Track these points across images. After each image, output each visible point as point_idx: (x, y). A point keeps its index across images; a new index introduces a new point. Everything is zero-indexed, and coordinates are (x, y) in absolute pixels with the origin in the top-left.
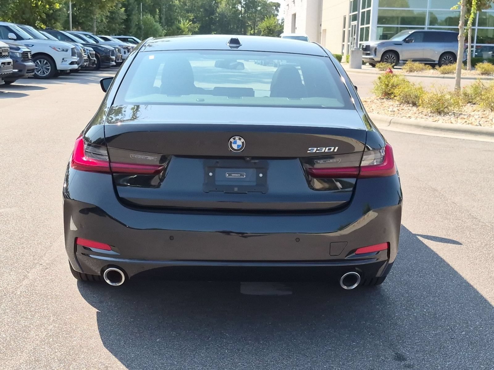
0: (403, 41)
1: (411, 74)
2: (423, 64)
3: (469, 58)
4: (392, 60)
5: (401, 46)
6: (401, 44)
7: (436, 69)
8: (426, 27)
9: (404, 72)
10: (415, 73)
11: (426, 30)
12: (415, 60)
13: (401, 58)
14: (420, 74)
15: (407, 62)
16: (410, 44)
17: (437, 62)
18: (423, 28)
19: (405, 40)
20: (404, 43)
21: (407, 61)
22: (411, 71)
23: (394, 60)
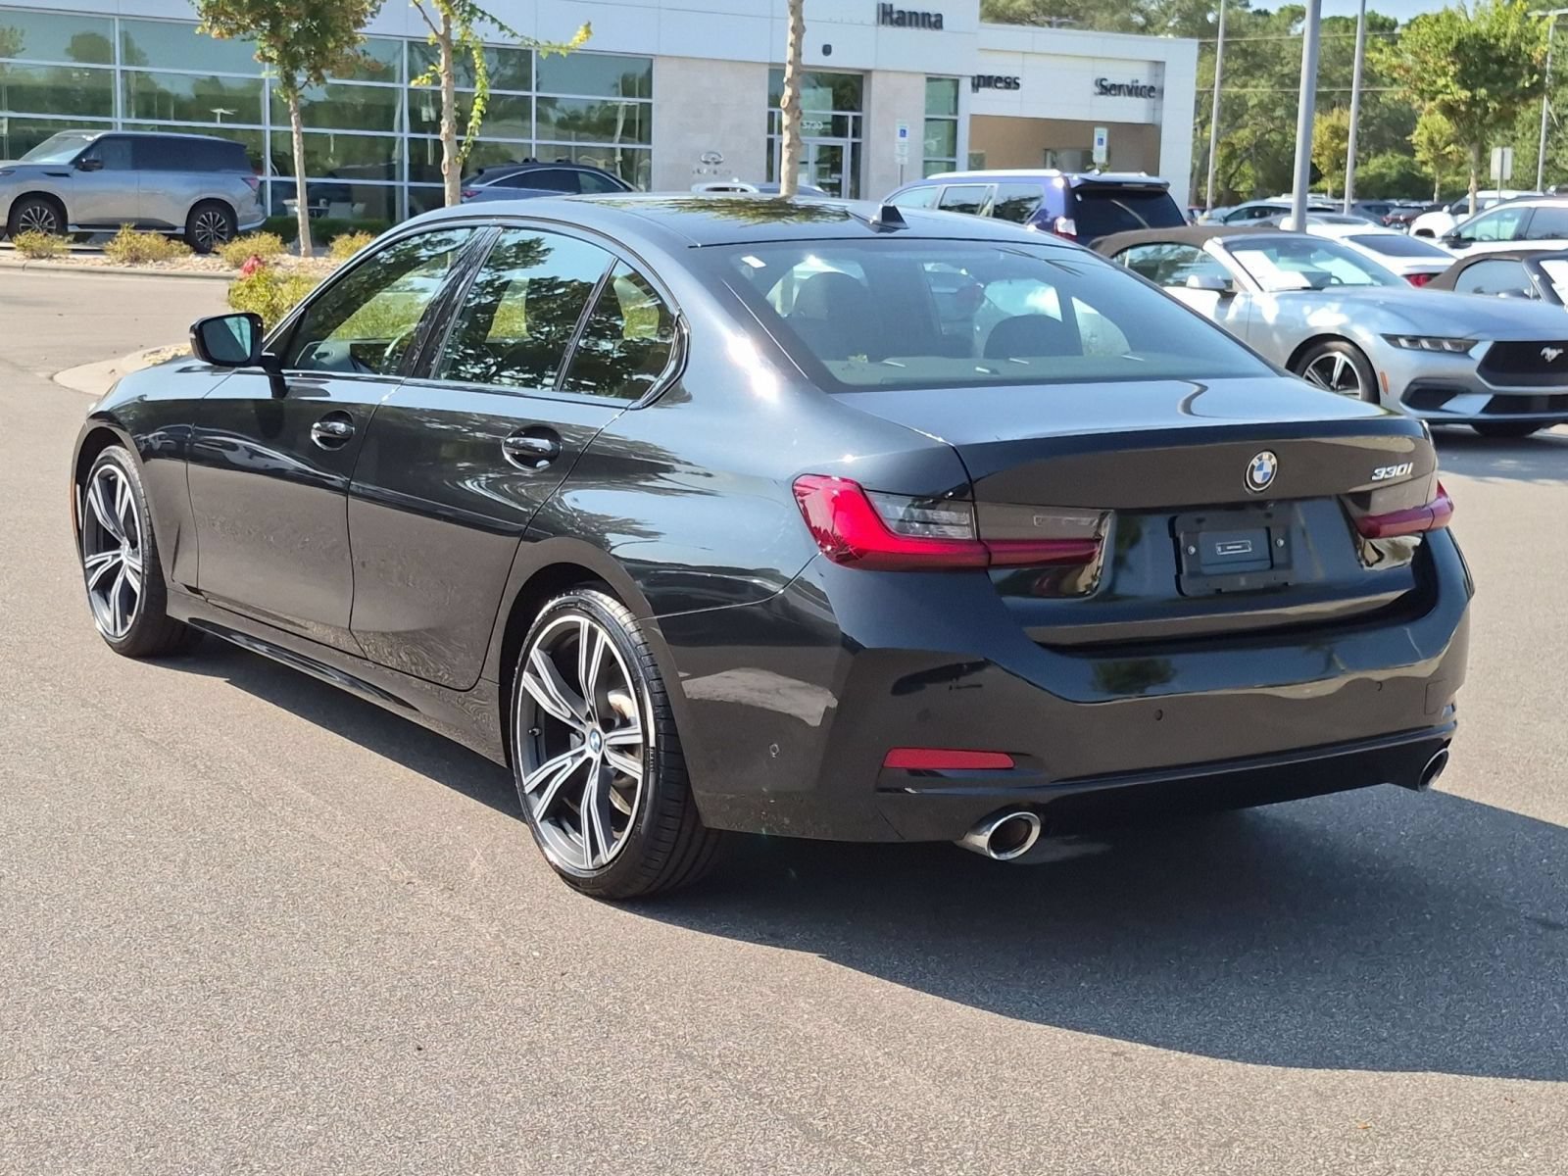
0: (73, 166)
1: (139, 268)
2: (163, 239)
3: (303, 220)
4: (46, 224)
5: (65, 178)
6: (66, 175)
7: (217, 253)
8: (120, 121)
9: (113, 263)
10: (150, 267)
11: (120, 131)
12: (143, 226)
13: (70, 220)
14: (167, 268)
15: (120, 232)
16: (96, 173)
17: (182, 231)
18: (108, 125)
19: (76, 162)
20: (77, 173)
21: (118, 227)
22: (136, 259)
23: (50, 224)
